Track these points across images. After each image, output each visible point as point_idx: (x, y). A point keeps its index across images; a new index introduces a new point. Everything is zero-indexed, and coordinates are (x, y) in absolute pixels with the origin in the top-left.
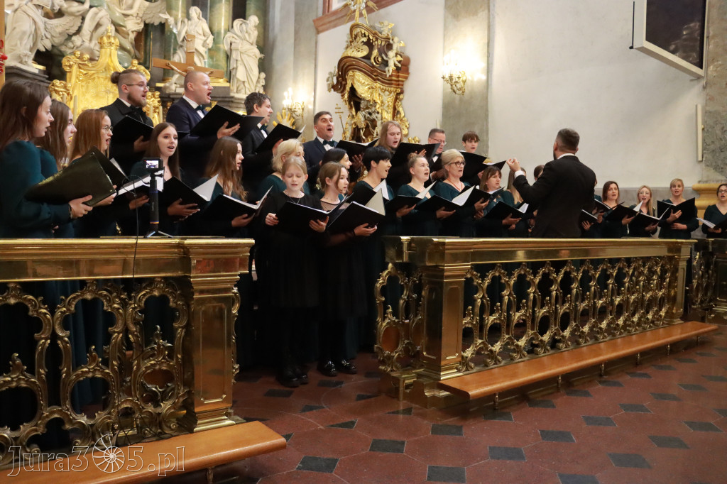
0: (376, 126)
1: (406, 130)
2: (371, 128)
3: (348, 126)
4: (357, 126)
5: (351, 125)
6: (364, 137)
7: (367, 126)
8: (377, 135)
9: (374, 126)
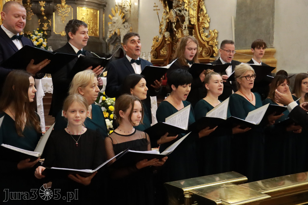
0: (185, 21)
1: (208, 24)
2: (180, 23)
3: (163, 20)
4: (170, 21)
5: (166, 19)
6: (175, 30)
7: (178, 21)
8: (185, 28)
9: (183, 21)
